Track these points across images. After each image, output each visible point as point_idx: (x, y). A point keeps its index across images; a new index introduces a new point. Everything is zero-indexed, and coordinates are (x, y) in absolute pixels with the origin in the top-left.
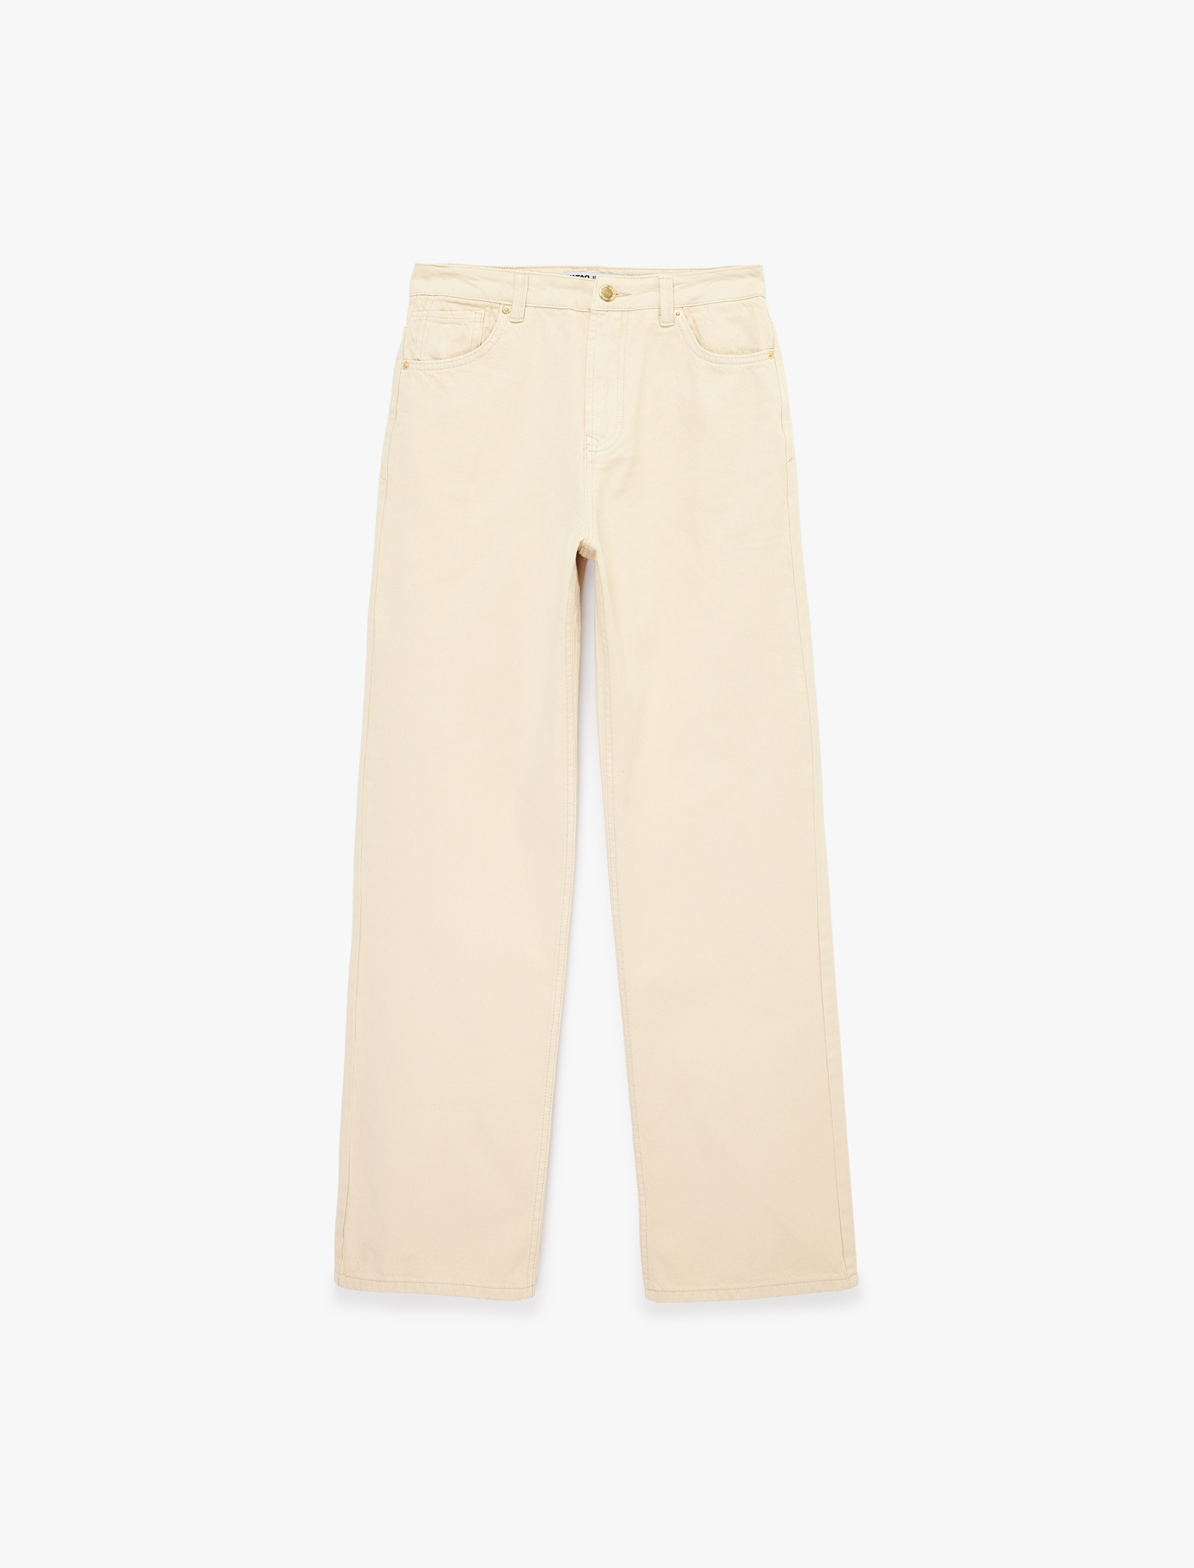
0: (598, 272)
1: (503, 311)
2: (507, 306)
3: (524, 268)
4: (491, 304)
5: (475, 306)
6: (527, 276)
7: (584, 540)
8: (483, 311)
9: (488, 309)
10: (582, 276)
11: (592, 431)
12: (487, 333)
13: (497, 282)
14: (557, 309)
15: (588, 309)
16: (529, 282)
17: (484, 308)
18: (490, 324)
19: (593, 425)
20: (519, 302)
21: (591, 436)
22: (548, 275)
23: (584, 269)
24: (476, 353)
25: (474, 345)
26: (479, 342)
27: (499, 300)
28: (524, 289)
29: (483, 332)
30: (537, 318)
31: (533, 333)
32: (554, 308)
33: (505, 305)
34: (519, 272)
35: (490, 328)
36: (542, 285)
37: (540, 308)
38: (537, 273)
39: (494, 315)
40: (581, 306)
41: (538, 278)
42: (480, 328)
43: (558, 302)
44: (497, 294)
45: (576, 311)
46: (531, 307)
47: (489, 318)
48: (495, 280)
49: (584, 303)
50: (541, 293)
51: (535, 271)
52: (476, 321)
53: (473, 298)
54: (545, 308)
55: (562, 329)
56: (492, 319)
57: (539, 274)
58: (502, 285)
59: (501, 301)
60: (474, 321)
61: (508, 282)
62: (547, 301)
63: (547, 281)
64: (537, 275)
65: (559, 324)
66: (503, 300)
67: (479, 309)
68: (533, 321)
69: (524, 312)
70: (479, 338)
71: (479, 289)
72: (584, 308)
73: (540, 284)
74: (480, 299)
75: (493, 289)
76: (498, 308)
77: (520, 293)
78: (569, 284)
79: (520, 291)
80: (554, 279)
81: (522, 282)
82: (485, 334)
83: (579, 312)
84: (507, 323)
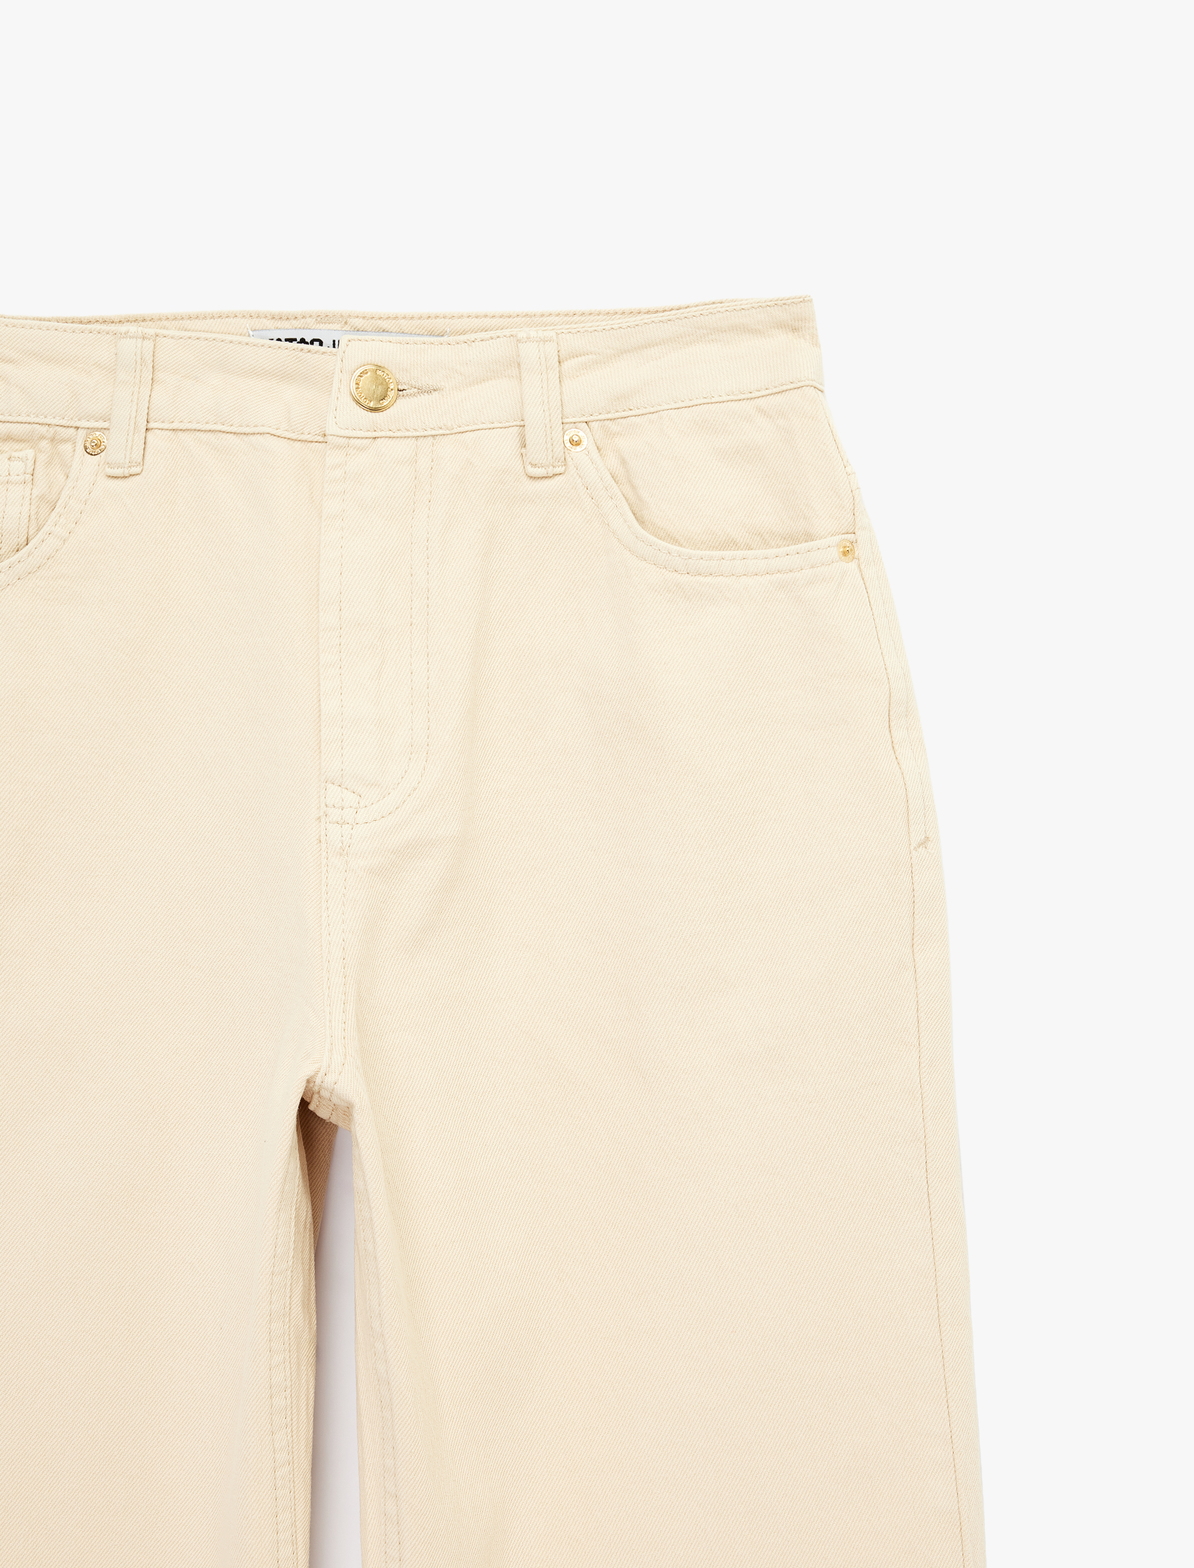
0: (347, 328)
1: (86, 449)
2: (98, 433)
3: (142, 320)
4: (52, 430)
5: (8, 438)
6: (148, 345)
7: (317, 1076)
8: (30, 453)
9: (44, 444)
10: (303, 341)
11: (340, 770)
12: (46, 511)
13: (68, 365)
14: (235, 433)
15: (323, 436)
16: (154, 361)
17: (33, 443)
18: (49, 487)
19: (342, 752)
20: (130, 419)
21: (339, 784)
22: (210, 338)
23: (306, 320)
24: (11, 568)
25: (6, 548)
26: (20, 538)
27: (75, 416)
28: (142, 379)
29: (31, 511)
30: (180, 460)
31: (171, 505)
32: (224, 432)
33: (89, 430)
34: (128, 332)
35: (50, 498)
36: (193, 369)
37: (188, 432)
38: (178, 333)
39: (60, 460)
40: (304, 425)
41: (180, 348)
42: (23, 498)
43: (237, 415)
44: (69, 402)
45: (288, 441)
46: (162, 429)
47: (46, 470)
48: (63, 361)
49: (309, 417)
50: (190, 389)
51: (174, 328)
52: (10, 480)
53: (2, 416)
54: (202, 433)
55: (251, 491)
56: (54, 472)
57: (184, 336)
58: (82, 372)
59: (79, 420)
60: (7, 480)
61: (97, 364)
62: (208, 412)
63: (207, 356)
64: (178, 339)
65: (242, 474)
66: (85, 417)
67: (20, 445)
68: (168, 469)
69: (144, 446)
70: (20, 529)
71: (17, 388)
72: (312, 431)
73: (187, 366)
74: (20, 419)
75: (55, 388)
76: (73, 441)
77: (131, 393)
78: (269, 364)
79: (132, 387)
80: (227, 351)
81: (136, 363)
82: (39, 514)
83: (292, 442)
84: (98, 480)
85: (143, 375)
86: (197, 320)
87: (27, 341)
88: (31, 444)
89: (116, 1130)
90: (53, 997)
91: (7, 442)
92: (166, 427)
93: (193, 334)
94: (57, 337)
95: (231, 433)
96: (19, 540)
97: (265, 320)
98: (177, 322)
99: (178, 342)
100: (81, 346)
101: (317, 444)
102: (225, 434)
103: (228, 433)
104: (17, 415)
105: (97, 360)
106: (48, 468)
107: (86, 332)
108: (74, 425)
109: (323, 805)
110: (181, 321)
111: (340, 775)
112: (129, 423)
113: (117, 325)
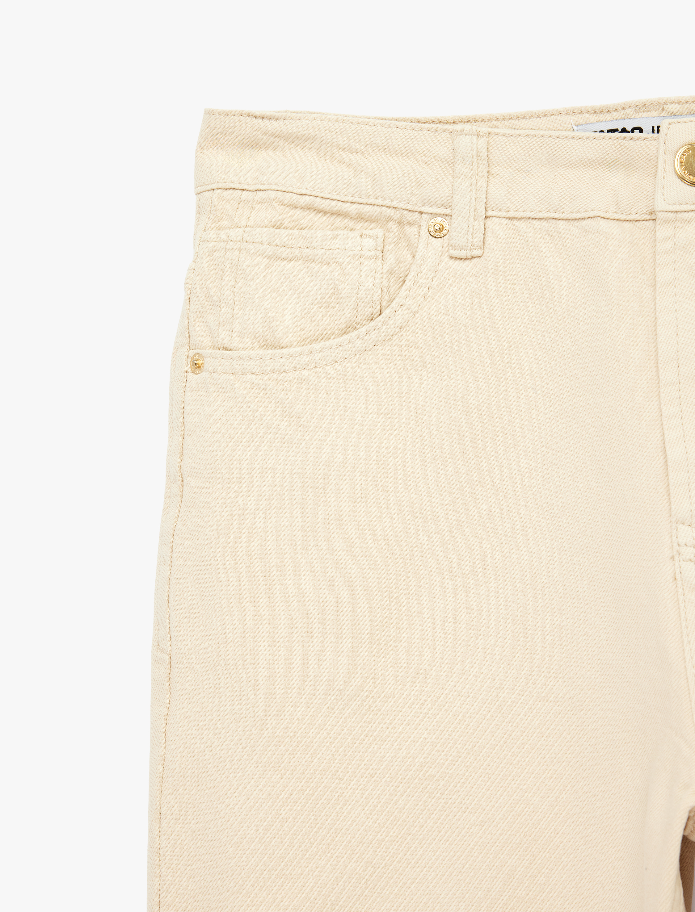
0: (664, 114)
1: (430, 231)
2: (440, 219)
3: (476, 121)
4: (399, 213)
5: (359, 218)
6: (483, 141)
8: (379, 232)
9: (392, 225)
10: (624, 130)
11: (690, 510)
12: (396, 285)
13: (410, 157)
14: (566, 220)
15: (650, 214)
16: (489, 157)
17: (382, 223)
18: (398, 264)
19: (690, 494)
20: (470, 207)
21: (689, 523)
22: (538, 135)
23: (626, 111)
24: (367, 336)
25: (362, 316)
26: (374, 308)
27: (419, 202)
28: (478, 171)
29: (383, 284)
30: (517, 245)
32: (556, 219)
33: (432, 216)
34: (463, 130)
35: (399, 273)
36: (524, 163)
37: (523, 220)
38: (508, 131)
39: (406, 240)
40: (632, 206)
41: (512, 144)
42: (376, 272)
43: (568, 203)
44: (413, 189)
45: (618, 222)
46: (500, 217)
47: (394, 248)
48: (405, 154)
49: (635, 199)
50: (523, 182)
51: (503, 127)
52: (363, 254)
53: (353, 198)
54: (536, 220)
55: (585, 270)
56: (402, 251)
57: (514, 134)
58: (424, 164)
59: (423, 206)
60: (360, 254)
61: (437, 157)
62: (541, 201)
63: (536, 152)
64: (509, 137)
66: (428, 203)
67: (369, 224)
68: (507, 253)
69: (484, 231)
70: (374, 299)
71: (365, 174)
72: (640, 211)
73: (518, 160)
74: (369, 201)
75: (400, 176)
76: (417, 224)
77: (470, 184)
78: (594, 154)
79: (470, 178)
80: (555, 146)
81: (473, 157)
82: (390, 288)
83: (621, 223)
84: (442, 260)
85: (480, 169)
86: (524, 120)
87: (372, 136)
88: (380, 225)
89: (491, 857)
90: (424, 736)
91: (357, 221)
92: (503, 215)
93: (523, 132)
94: (398, 133)
95: (563, 219)
96: (373, 310)
97: (587, 115)
98: (506, 122)
99: (509, 139)
100: (421, 141)
101: (644, 222)
102: (557, 221)
103: (560, 219)
104: (367, 197)
105: (436, 154)
106: (396, 246)
107: (424, 130)
108: (419, 210)
109: (675, 545)
110: (510, 121)
111: (690, 516)
112: (470, 211)
113: (451, 125)
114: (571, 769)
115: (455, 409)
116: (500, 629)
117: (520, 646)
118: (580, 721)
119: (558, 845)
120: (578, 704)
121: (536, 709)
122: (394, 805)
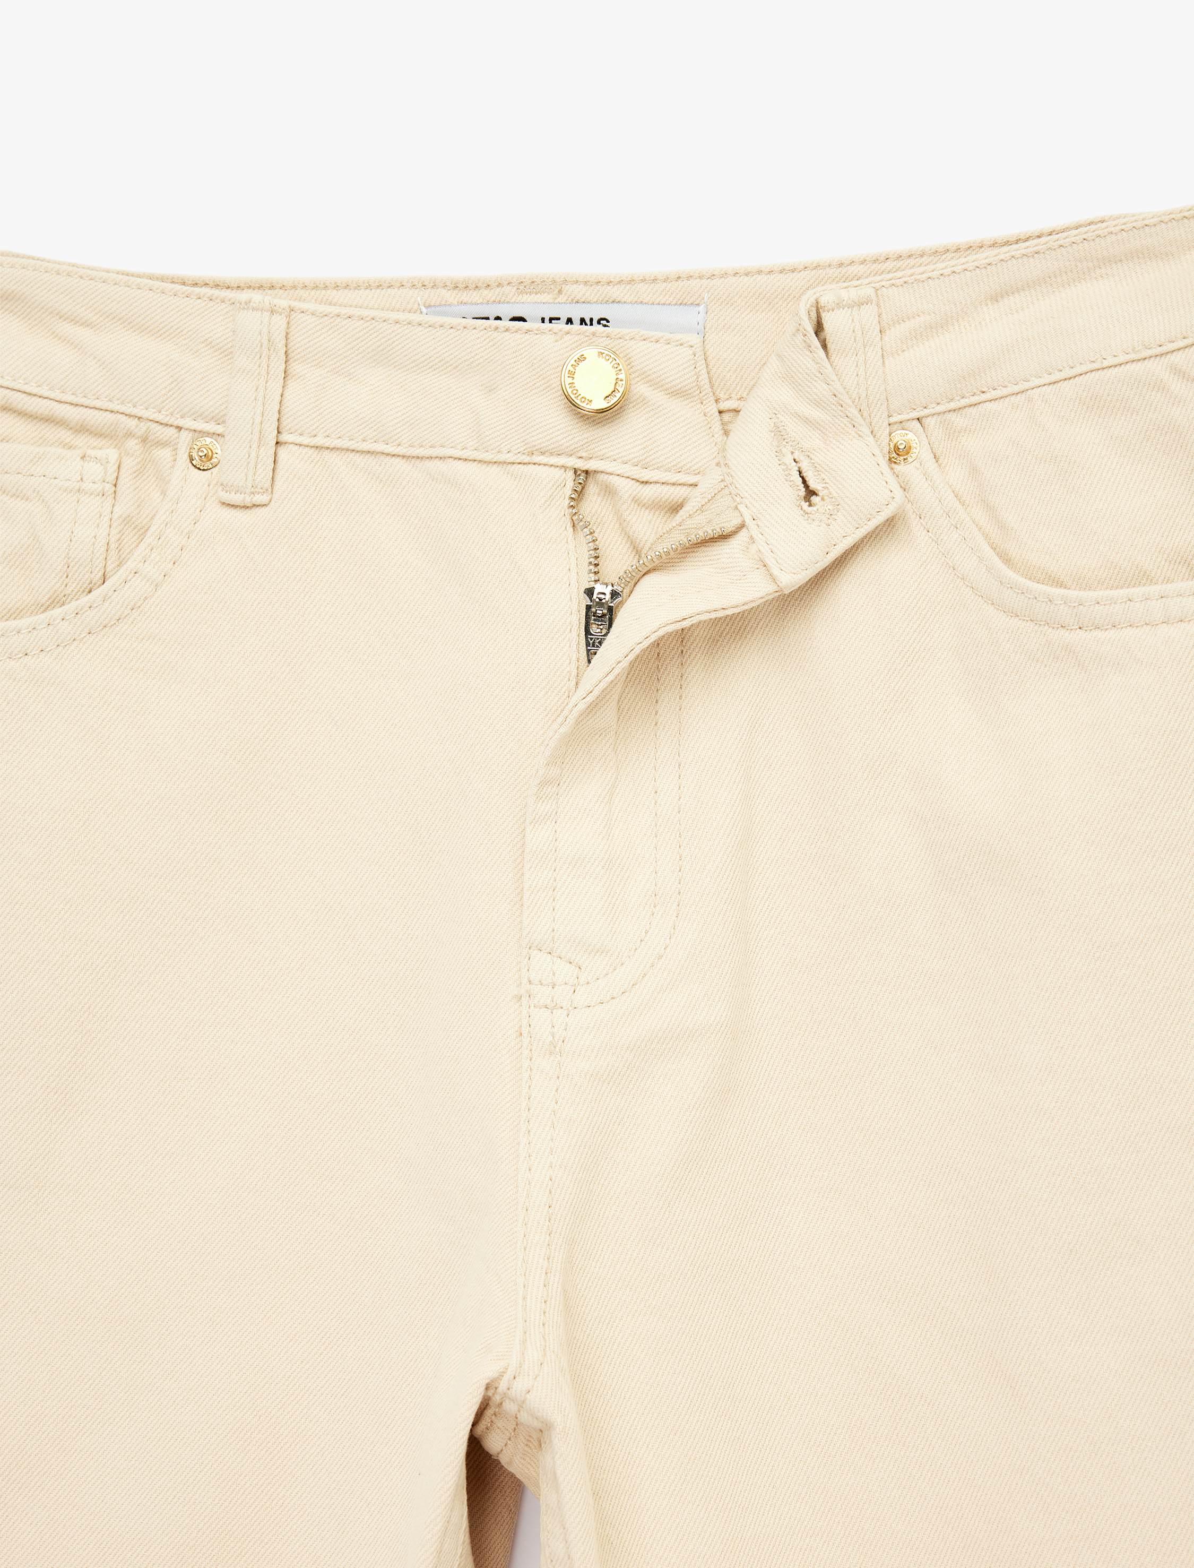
0: (562, 298)
1: (191, 460)
2: (208, 440)
3: (272, 287)
4: (144, 426)
5: (82, 429)
6: (279, 322)
7: (501, 1375)
8: (112, 454)
9: (132, 444)
10: (498, 319)
11: (551, 930)
12: (132, 540)
13: (167, 339)
14: (404, 457)
15: (530, 454)
16: (289, 347)
17: (117, 441)
18: (138, 506)
19: (554, 904)
20: (253, 425)
21: (548, 950)
22: (366, 317)
23: (503, 289)
24: (79, 616)
25: (74, 585)
26: (94, 574)
27: (176, 412)
28: (270, 369)
29: (110, 536)
30: (327, 491)
31: (311, 553)
32: (388, 455)
33: (196, 434)
34: (252, 302)
35: (139, 521)
36: (344, 361)
37: (338, 452)
38: (321, 308)
39: (155, 470)
40: (501, 439)
41: (325, 329)
42: (101, 516)
43: (407, 430)
44: (167, 389)
45: (478, 466)
46: (301, 445)
47: (135, 480)
48: (160, 333)
49: (509, 429)
50: (340, 390)
51: (313, 301)
52: (83, 487)
53: (74, 396)
54: (358, 455)
55: (429, 540)
56: (147, 487)
57: (330, 313)
58: (187, 351)
59: (182, 418)
60: (78, 487)
61: (208, 342)
62: (365, 424)
63: (363, 343)
64: (322, 317)
65: (415, 515)
66: (190, 413)
67: (98, 440)
68: (308, 503)
69: (273, 465)
70: (94, 560)
71: (95, 361)
72: (514, 448)
73: (334, 356)
74: (98, 404)
75: (148, 367)
76: (173, 446)
77: (255, 388)
78: (450, 353)
79: (256, 379)
80: (392, 336)
81: (261, 346)
82: (123, 543)
83: (485, 466)
84: (207, 506)
85: (272, 364)
86: (346, 291)
87: (110, 300)
88: (114, 442)
89: (204, 1451)
90: (118, 1254)
91: (80, 434)
92: (305, 442)
93: (343, 311)
94: (151, 299)
95: (399, 456)
96: (92, 576)
97: (444, 291)
98: (318, 292)
99: (321, 321)
100: (185, 315)
101: (520, 466)
102: (389, 457)
103: (394, 455)
104: (95, 397)
105: (207, 337)
106: (137, 479)
107: (193, 297)
108: (175, 424)
109: (525, 981)
110: (324, 291)
111: (551, 938)
112: (252, 431)
113: (234, 291)
114: (339, 1321)
115: (208, 744)
116: (251, 1095)
117: (279, 1125)
118: (360, 1247)
119: (310, 1439)
120: (360, 1220)
121: (294, 1225)
122: (63, 1358)
